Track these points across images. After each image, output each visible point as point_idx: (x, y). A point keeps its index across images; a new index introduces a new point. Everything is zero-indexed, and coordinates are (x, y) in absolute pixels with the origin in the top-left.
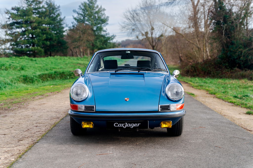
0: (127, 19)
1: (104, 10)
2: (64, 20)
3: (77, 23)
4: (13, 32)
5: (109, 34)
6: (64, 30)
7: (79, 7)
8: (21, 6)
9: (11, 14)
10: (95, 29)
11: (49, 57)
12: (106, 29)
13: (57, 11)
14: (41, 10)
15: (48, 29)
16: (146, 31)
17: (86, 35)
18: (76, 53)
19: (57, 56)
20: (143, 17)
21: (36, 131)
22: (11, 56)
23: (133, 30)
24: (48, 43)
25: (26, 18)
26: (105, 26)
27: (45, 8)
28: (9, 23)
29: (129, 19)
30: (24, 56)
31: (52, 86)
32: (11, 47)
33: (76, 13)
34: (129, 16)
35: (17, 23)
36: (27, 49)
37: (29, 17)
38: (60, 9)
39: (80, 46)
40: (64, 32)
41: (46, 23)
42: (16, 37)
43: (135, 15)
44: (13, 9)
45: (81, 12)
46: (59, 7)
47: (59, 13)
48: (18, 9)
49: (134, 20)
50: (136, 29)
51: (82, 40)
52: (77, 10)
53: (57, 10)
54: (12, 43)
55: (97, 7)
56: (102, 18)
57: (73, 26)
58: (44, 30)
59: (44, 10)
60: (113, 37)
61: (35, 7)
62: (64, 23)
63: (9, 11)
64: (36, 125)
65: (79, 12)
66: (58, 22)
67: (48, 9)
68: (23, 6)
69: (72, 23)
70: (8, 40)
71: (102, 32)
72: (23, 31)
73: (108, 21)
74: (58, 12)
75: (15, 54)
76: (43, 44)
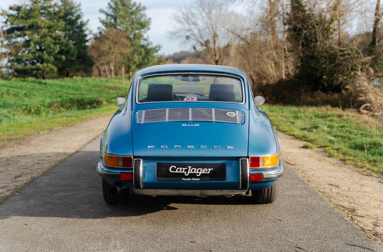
0: (178, 22)
1: (144, 8)
2: (87, 24)
3: (105, 28)
4: (11, 43)
5: (151, 44)
6: (87, 38)
7: (107, 5)
8: (23, 4)
9: (9, 16)
10: (132, 36)
11: (65, 78)
12: (148, 37)
13: (76, 11)
14: (52, 9)
15: (62, 37)
16: (205, 39)
17: (118, 45)
18: (105, 71)
19: (77, 76)
20: (201, 18)
21: (37, 168)
22: (10, 77)
23: (188, 37)
24: (64, 57)
25: (30, 21)
26: (145, 32)
27: (58, 7)
28: (5, 29)
29: (182, 22)
30: (28, 77)
31: (64, 118)
32: (9, 64)
33: (104, 14)
34: (181, 17)
35: (19, 29)
36: (34, 67)
37: (35, 20)
38: (80, 7)
39: (110, 61)
40: (87, 41)
41: (59, 29)
42: (16, 50)
43: (190, 16)
44: (11, 8)
45: (110, 12)
46: (79, 5)
47: (80, 14)
48: (18, 9)
49: (188, 23)
50: (191, 36)
51: (112, 53)
52: (105, 10)
53: (77, 9)
54: (11, 59)
55: (135, 4)
56: (142, 20)
57: (100, 33)
58: (57, 38)
59: (57, 9)
60: (157, 49)
61: (43, 5)
62: (87, 29)
63: (5, 12)
64: (38, 162)
65: (107, 13)
66: (77, 28)
67: (63, 7)
68: (27, 3)
69: (99, 28)
70: (5, 54)
71: (142, 41)
72: (26, 40)
73: (150, 25)
74: (78, 13)
75: (16, 74)
76: (56, 59)
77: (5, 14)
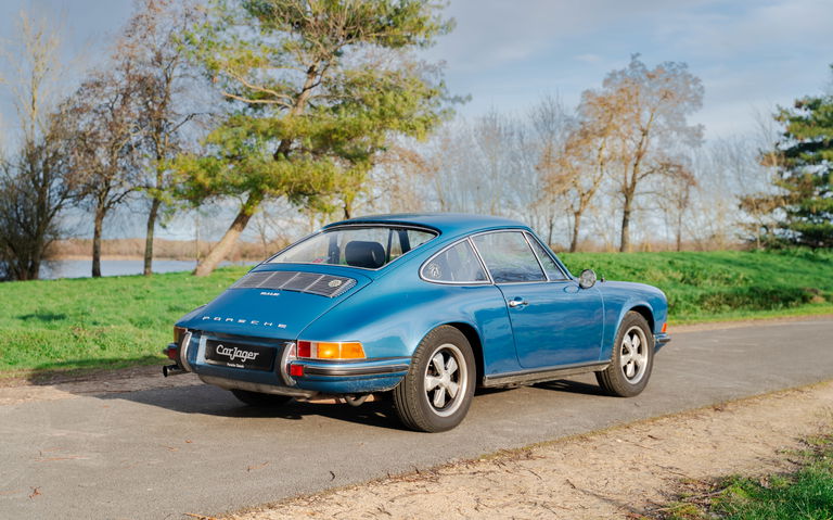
8: (825, 95)
9: (793, 120)
28: (784, 147)
32: (789, 221)
35: (813, 147)
42: (804, 191)
44: (799, 105)
48: (814, 105)
63: (786, 112)
77: (786, 116)
